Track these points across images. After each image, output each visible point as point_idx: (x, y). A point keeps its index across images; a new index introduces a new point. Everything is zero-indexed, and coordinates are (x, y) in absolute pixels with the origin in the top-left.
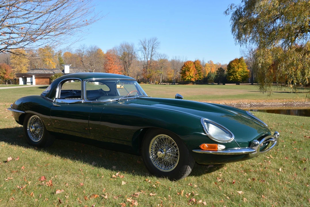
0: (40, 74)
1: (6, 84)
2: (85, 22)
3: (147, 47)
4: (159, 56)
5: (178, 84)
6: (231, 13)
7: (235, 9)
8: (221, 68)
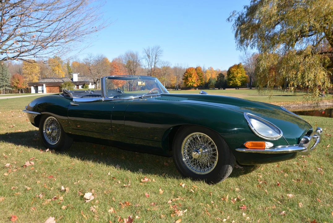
0: (50, 83)
1: (19, 93)
2: (94, 29)
3: (151, 55)
4: (162, 63)
5: (181, 90)
6: (234, 19)
7: (238, 16)
8: (221, 74)
